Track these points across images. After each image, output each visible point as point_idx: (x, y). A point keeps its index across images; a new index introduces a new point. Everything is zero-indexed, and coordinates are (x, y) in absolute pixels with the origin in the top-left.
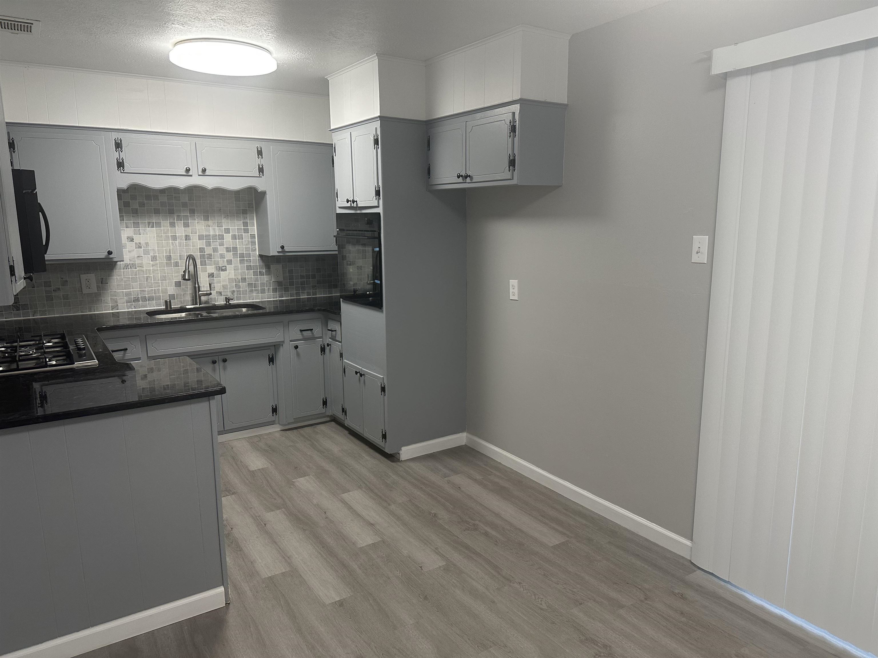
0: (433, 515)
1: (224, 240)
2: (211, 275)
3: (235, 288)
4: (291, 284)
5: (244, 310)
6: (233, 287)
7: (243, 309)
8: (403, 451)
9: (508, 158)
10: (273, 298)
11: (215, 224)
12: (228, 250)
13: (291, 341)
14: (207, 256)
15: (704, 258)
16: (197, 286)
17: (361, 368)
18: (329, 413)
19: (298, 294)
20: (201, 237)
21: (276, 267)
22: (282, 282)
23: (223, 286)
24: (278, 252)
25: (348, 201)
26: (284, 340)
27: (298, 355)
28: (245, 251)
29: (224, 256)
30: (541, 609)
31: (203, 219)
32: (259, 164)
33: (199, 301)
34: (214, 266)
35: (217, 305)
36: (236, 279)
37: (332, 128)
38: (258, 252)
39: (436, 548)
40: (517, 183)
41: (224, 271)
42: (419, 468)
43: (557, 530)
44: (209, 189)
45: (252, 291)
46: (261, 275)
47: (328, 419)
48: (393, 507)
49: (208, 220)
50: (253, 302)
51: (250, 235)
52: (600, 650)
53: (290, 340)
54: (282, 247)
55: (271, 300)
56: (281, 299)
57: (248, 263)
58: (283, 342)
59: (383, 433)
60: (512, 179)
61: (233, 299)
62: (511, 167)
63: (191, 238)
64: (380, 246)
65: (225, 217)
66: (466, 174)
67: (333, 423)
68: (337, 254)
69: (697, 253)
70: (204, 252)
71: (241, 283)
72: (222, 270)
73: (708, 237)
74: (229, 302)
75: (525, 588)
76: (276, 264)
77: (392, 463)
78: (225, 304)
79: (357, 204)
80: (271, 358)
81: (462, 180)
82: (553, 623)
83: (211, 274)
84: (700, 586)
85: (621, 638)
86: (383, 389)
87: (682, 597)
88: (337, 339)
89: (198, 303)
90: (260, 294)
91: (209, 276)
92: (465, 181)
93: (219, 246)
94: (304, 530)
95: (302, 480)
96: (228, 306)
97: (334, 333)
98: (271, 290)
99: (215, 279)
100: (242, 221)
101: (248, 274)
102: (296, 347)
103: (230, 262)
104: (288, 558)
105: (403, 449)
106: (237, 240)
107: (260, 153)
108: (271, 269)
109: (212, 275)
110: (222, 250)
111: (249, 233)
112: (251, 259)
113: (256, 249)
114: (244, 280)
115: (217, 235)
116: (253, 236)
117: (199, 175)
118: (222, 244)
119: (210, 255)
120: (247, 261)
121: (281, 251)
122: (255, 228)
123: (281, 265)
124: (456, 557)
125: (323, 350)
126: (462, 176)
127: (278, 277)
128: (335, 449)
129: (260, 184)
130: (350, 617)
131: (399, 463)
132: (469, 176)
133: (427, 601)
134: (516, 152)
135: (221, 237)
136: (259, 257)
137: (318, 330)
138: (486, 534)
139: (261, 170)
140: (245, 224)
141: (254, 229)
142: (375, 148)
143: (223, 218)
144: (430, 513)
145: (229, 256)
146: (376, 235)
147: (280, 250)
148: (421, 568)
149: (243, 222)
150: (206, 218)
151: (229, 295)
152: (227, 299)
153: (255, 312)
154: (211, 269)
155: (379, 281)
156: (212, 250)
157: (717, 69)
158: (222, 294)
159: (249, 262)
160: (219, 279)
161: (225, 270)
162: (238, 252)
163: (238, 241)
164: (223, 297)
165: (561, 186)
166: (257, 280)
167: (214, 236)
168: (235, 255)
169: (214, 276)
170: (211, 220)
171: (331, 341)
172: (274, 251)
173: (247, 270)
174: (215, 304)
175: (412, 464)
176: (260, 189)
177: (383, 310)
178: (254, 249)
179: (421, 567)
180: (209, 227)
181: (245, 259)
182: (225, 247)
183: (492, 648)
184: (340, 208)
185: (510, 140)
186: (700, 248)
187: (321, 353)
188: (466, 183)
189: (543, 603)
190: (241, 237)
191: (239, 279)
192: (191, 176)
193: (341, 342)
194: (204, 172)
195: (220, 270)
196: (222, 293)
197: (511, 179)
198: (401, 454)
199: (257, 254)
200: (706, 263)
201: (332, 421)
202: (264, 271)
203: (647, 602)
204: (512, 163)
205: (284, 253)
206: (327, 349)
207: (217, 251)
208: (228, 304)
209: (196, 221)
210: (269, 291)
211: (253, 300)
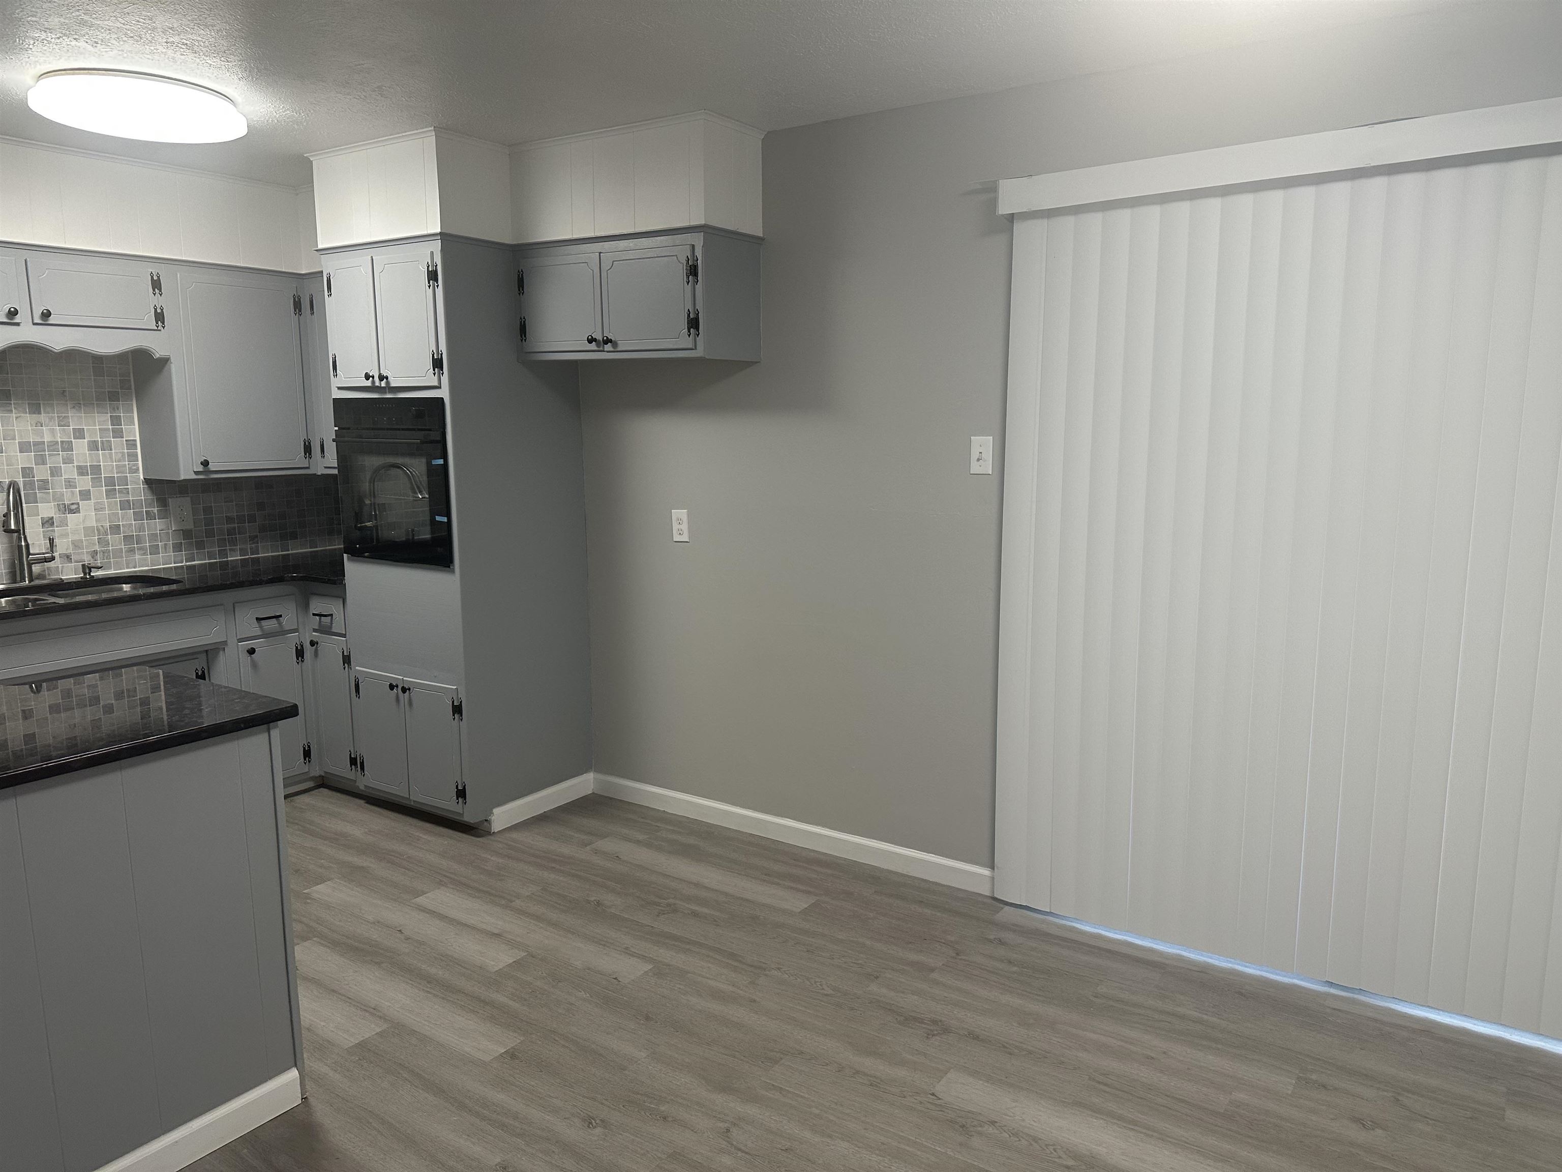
0: (596, 903)
1: (74, 453)
2: (48, 522)
3: (97, 546)
4: (210, 534)
5: (126, 587)
6: (93, 544)
7: (124, 585)
8: (496, 815)
9: (686, 315)
10: (174, 563)
11: (53, 420)
12: (82, 471)
13: (241, 640)
14: (38, 484)
15: (987, 467)
16: (23, 544)
17: (401, 677)
18: (316, 771)
19: (223, 553)
20: (24, 447)
21: (181, 504)
22: (192, 531)
23: (73, 542)
24: (196, 473)
25: (367, 377)
26: (227, 638)
27: (254, 665)
28: (117, 473)
29: (73, 484)
30: (827, 995)
31: (27, 411)
32: (155, 306)
33: (28, 573)
34: (53, 504)
35: (65, 582)
36: (100, 528)
37: (320, 246)
38: (143, 475)
39: (627, 948)
40: (703, 356)
41: (74, 513)
42: (536, 840)
43: (798, 890)
44: (56, 351)
45: (132, 551)
46: (149, 519)
47: (311, 784)
48: (518, 903)
49: (40, 413)
50: (135, 572)
51: (126, 441)
52: (929, 1027)
53: (238, 638)
54: (205, 463)
55: (171, 568)
56: (190, 563)
57: (122, 495)
58: (225, 643)
59: (459, 788)
60: (694, 348)
61: (102, 567)
62: (691, 329)
63: (4, 448)
64: (445, 456)
65: (74, 407)
66: (605, 338)
67: (325, 791)
68: (336, 475)
69: (978, 460)
70: (31, 476)
71: (109, 536)
72: (72, 512)
73: (992, 437)
74: (90, 574)
75: (790, 973)
76: (178, 496)
77: (478, 839)
78: (81, 578)
79: (388, 383)
80: (201, 674)
81: (595, 346)
82: (852, 1009)
83: (47, 519)
84: (1017, 926)
85: (949, 1007)
86: (457, 710)
87: (1001, 942)
88: (334, 630)
89: (27, 579)
90: (149, 556)
91: (45, 523)
92: (601, 349)
93: (63, 464)
94: (378, 964)
95: (320, 887)
96: (87, 583)
97: (326, 620)
98: (170, 548)
99: (56, 529)
100: (109, 415)
101: (123, 519)
102: (252, 651)
103: (85, 495)
104: (374, 1009)
105: (496, 811)
106: (100, 452)
107: (156, 285)
108: (169, 506)
109: (50, 522)
110: (69, 472)
111: (123, 438)
112: (128, 488)
113: (138, 469)
114: (115, 529)
115: (58, 442)
116: (131, 444)
117: (34, 324)
118: (68, 461)
119: (46, 482)
120: (120, 491)
121: (201, 470)
122: (135, 428)
123: (188, 499)
124: (666, 955)
125: (300, 653)
126: (595, 340)
127: (183, 520)
128: (356, 832)
129: (158, 343)
130: (539, 1071)
131: (492, 838)
132: (611, 341)
133: (652, 1022)
134: (699, 306)
135: (67, 447)
136: (145, 484)
137: (290, 616)
138: (695, 914)
139: (160, 317)
140: (116, 421)
141: (133, 431)
142: (430, 285)
143: (70, 408)
144: (589, 902)
145: (85, 482)
146: (435, 436)
147: (201, 468)
148: (617, 980)
149: (111, 416)
150: (35, 409)
151: (87, 560)
152: (87, 569)
153: (152, 590)
154: (47, 509)
155: (446, 518)
156: (49, 472)
157: (1004, 209)
158: (71, 559)
159: (124, 493)
160: (65, 529)
161: (77, 511)
162: (103, 476)
163: (102, 453)
164: (73, 564)
165: (757, 362)
166: (141, 528)
167: (52, 444)
168: (96, 481)
169: (54, 522)
170: (45, 413)
171: (318, 636)
172: (187, 470)
173: (121, 510)
174: (61, 579)
175: (514, 835)
176: (159, 352)
177: (454, 569)
178: (135, 468)
179: (615, 979)
180: (42, 426)
181: (117, 487)
182: (75, 465)
183: (783, 1060)
184: (339, 388)
185: (689, 288)
186: (981, 453)
187: (298, 659)
188: (604, 351)
189: (825, 987)
190: (107, 446)
191: (105, 528)
192: (18, 324)
193: (344, 636)
194: (45, 316)
195: (66, 511)
196: (72, 557)
197: (692, 349)
198: (493, 822)
199: (140, 478)
200: (991, 473)
201: (320, 788)
202: (155, 510)
203: (960, 957)
204: (693, 323)
205: (206, 475)
206: (309, 651)
207: (59, 474)
208: (88, 577)
209: (14, 415)
210: (165, 548)
211: (135, 568)
